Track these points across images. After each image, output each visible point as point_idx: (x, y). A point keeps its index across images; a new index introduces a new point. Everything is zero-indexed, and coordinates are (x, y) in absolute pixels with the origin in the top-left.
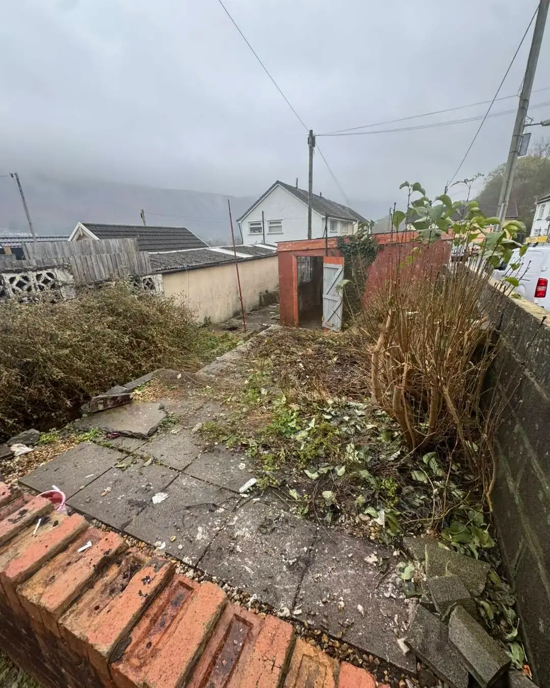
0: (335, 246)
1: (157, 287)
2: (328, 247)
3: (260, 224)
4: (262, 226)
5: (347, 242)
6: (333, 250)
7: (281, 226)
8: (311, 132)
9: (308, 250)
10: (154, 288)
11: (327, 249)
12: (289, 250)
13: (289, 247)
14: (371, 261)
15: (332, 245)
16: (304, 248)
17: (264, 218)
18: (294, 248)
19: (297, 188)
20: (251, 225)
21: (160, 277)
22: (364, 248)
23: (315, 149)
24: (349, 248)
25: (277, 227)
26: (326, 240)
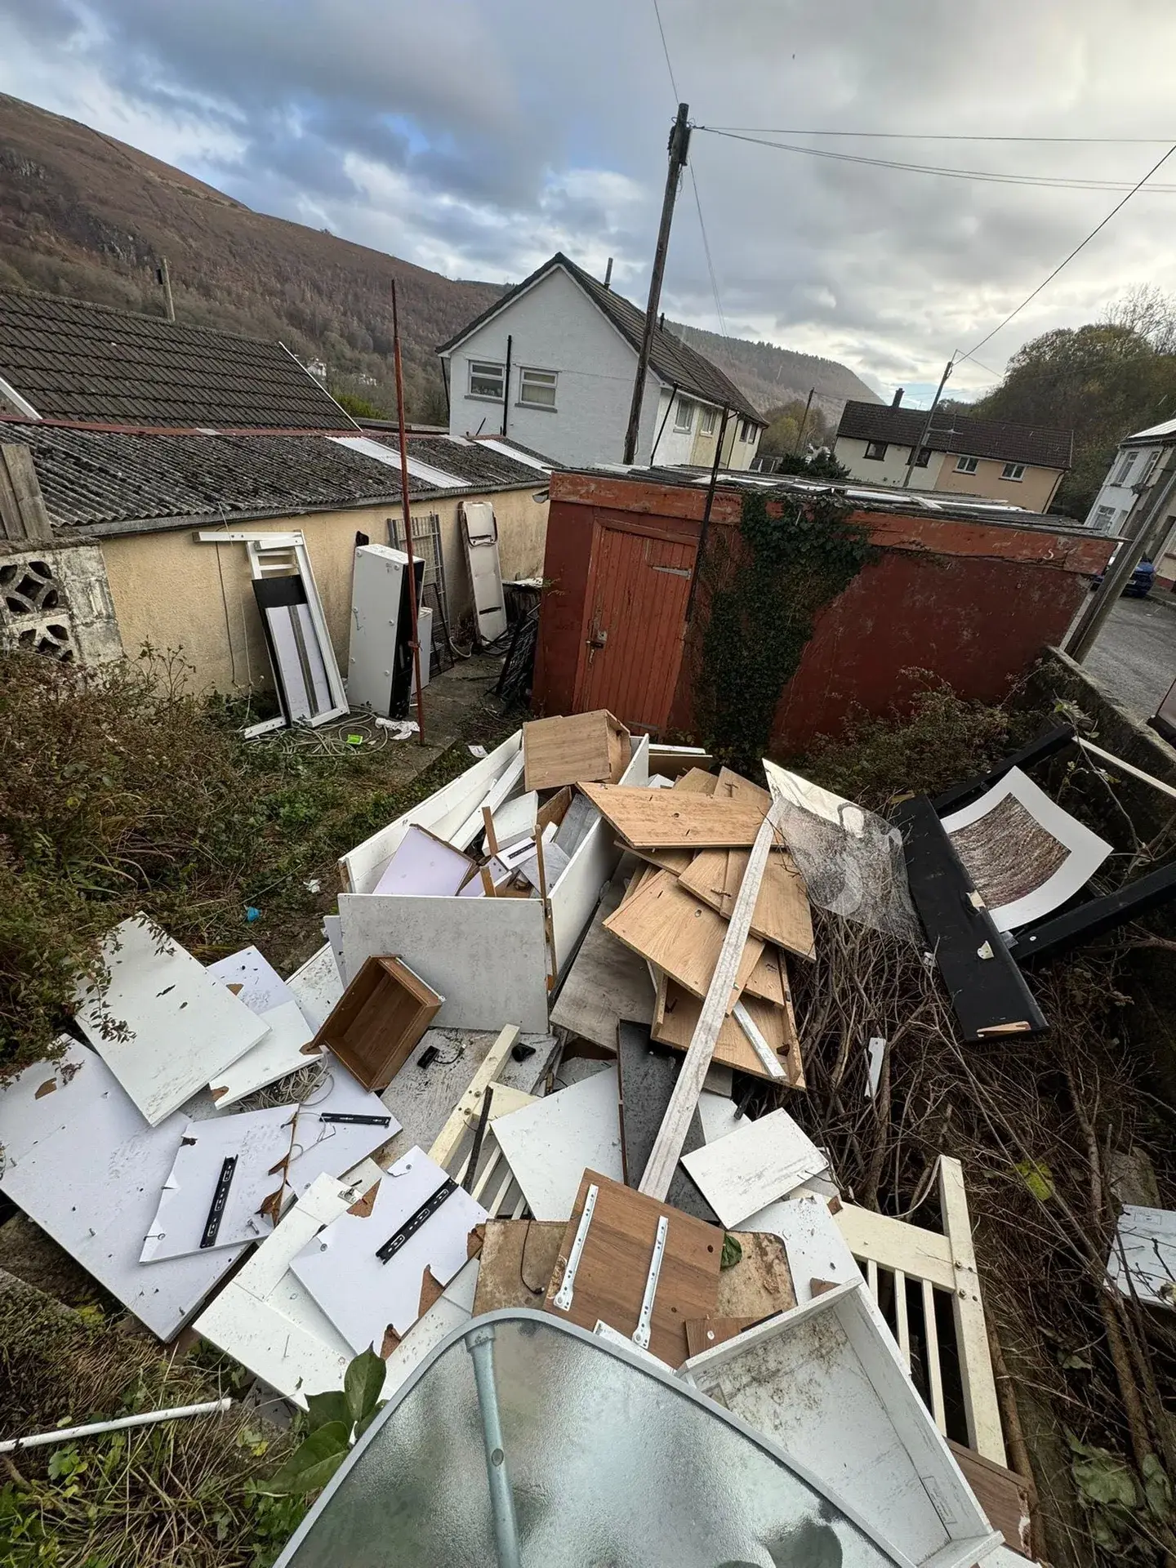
0: (731, 520)
1: (78, 601)
2: (712, 518)
3: (498, 372)
4: (503, 378)
5: (773, 512)
6: (725, 533)
7: (553, 390)
8: (684, 109)
9: (644, 515)
10: (66, 603)
11: (706, 523)
12: (588, 502)
13: (589, 494)
14: (834, 590)
15: (724, 515)
16: (635, 506)
17: (513, 360)
18: (607, 497)
19: (606, 286)
20: (475, 369)
21: (88, 557)
22: (822, 546)
23: (685, 171)
24: (777, 535)
25: (540, 387)
26: (711, 495)
